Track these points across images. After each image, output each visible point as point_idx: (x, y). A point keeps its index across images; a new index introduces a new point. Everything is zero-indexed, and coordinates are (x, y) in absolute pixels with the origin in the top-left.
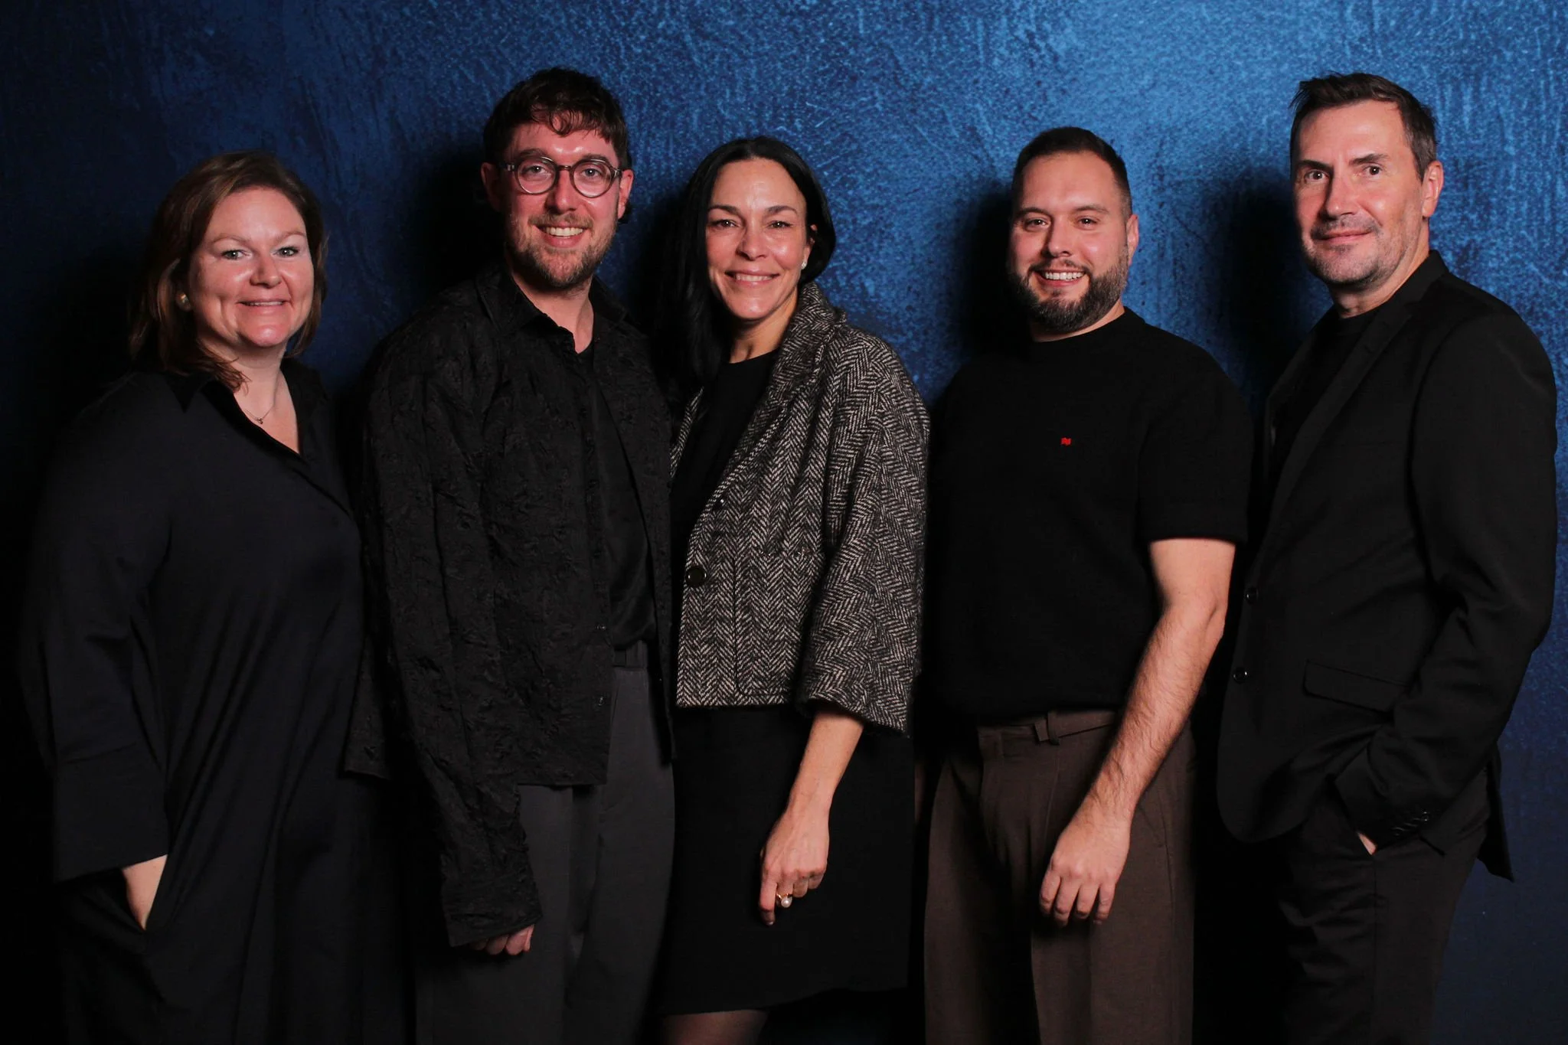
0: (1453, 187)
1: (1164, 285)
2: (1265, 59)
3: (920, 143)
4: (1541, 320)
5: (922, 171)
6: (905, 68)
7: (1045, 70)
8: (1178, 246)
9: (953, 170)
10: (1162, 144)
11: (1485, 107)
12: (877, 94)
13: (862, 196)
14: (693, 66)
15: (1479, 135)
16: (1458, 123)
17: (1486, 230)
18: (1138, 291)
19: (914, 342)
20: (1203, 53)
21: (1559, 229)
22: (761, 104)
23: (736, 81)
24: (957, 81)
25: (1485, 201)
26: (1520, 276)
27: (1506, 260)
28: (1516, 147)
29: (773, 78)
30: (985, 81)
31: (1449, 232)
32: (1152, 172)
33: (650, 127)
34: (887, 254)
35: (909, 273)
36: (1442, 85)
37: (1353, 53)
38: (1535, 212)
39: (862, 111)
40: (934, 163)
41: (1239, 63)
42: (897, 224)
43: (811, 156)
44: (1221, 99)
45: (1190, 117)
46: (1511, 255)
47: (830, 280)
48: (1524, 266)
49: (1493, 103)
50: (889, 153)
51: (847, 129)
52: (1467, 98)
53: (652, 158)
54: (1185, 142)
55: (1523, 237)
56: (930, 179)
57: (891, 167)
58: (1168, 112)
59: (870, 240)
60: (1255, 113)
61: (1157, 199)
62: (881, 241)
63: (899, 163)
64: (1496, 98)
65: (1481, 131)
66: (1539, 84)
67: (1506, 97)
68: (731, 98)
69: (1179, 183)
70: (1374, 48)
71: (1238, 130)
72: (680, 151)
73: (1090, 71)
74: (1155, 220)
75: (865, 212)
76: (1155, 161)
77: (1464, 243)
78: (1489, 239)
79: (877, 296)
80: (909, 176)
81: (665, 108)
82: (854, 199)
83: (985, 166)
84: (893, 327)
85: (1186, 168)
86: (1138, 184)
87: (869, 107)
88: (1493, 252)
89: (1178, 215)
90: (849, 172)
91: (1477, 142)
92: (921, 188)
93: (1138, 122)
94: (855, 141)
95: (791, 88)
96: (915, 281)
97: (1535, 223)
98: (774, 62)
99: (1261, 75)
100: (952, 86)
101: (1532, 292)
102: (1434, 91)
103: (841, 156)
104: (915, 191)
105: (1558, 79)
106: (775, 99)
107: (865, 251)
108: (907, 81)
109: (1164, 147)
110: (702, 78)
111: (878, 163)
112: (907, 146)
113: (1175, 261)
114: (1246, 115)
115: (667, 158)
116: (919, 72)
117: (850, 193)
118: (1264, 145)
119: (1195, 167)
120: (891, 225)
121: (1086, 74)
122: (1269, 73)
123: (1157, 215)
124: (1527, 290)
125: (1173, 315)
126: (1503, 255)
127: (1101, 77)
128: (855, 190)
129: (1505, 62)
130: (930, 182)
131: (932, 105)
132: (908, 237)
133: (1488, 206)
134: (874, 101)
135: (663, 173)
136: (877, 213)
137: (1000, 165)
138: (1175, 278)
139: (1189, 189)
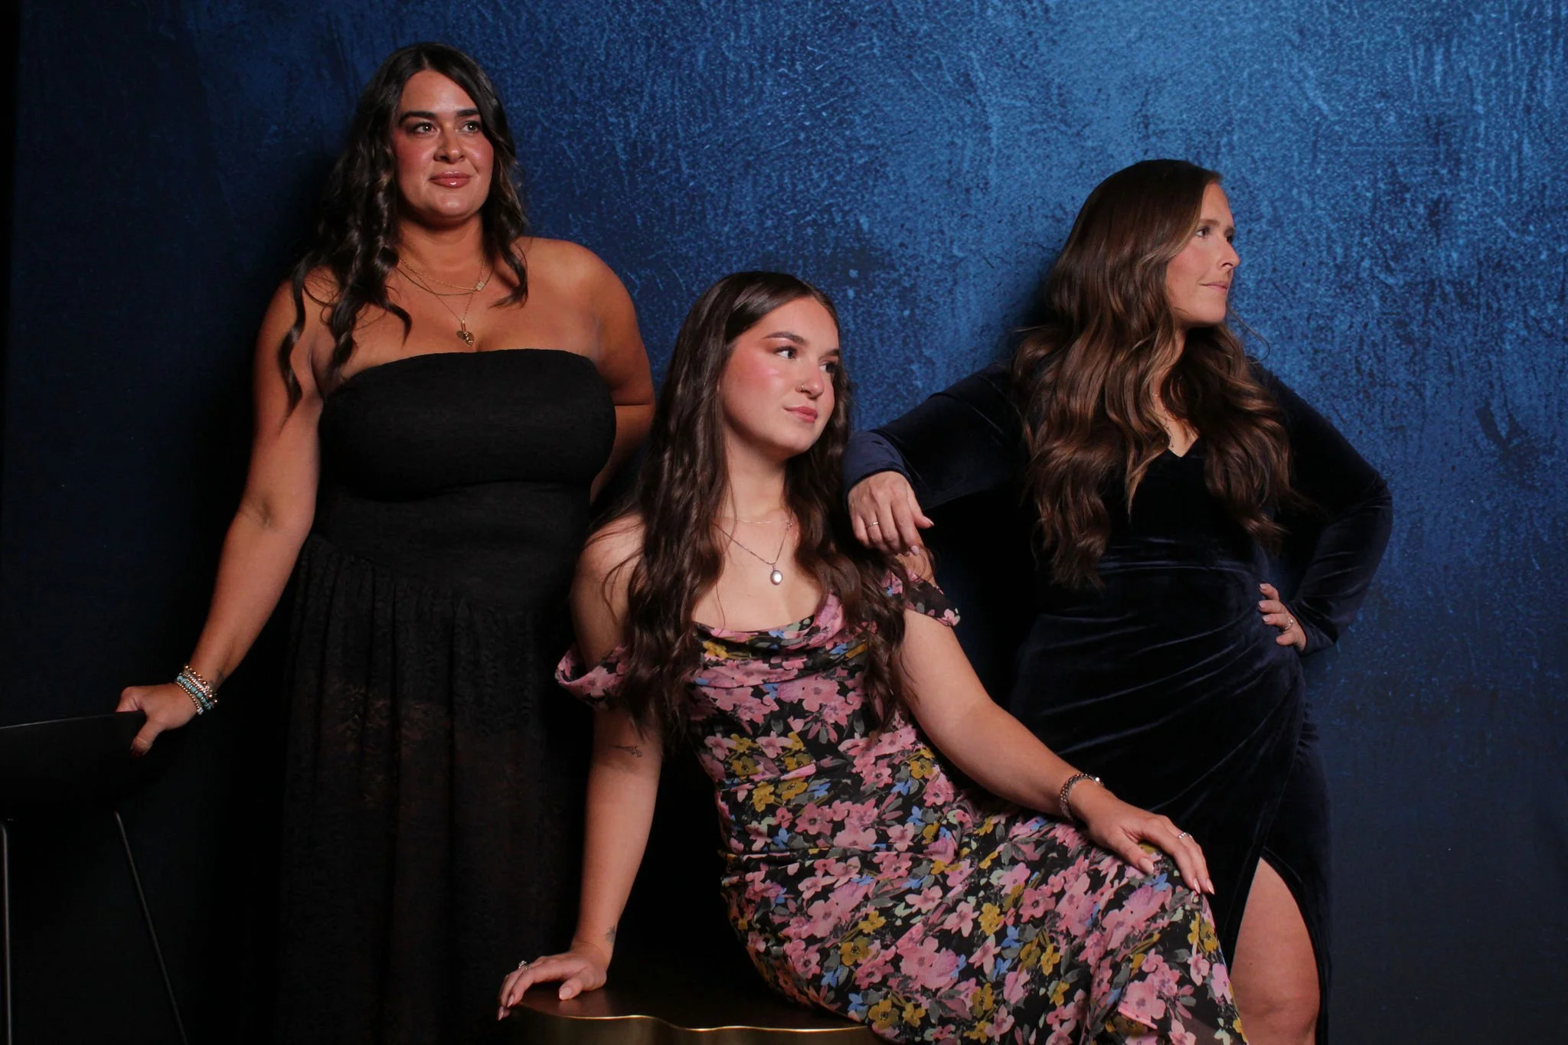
0: (1424, 143)
2: (1247, 16)
3: (915, 87)
4: (1509, 273)
5: (917, 113)
6: (903, 17)
7: (1036, 21)
9: (946, 114)
10: (1147, 95)
11: (1456, 67)
12: (875, 40)
13: (859, 135)
14: (700, 10)
15: (1449, 94)
16: (1429, 81)
17: (1456, 185)
19: (906, 278)
20: (1188, 8)
21: (1526, 185)
22: (764, 47)
23: (740, 25)
24: (952, 30)
25: (1455, 156)
26: (1488, 230)
27: (1476, 214)
28: (1484, 106)
29: (776, 23)
30: (979, 30)
31: (1421, 186)
32: (1138, 120)
33: (657, 66)
34: (881, 194)
35: (903, 211)
36: (1415, 46)
37: (1330, 13)
38: (1503, 168)
39: (860, 56)
40: (929, 107)
41: (1220, 19)
42: (891, 163)
43: (811, 97)
44: (1205, 52)
45: (1174, 70)
46: (1480, 210)
48: (1492, 220)
49: (1463, 64)
50: (886, 97)
51: (846, 72)
52: (1438, 58)
53: (658, 95)
54: (1170, 93)
55: (1492, 192)
56: (924, 122)
57: (887, 109)
58: (1154, 64)
59: (865, 179)
60: (1237, 67)
61: (1142, 146)
62: (876, 180)
63: (895, 106)
64: (1466, 59)
65: (1452, 90)
66: (1506, 47)
67: (1476, 58)
68: (735, 41)
69: (1163, 132)
70: (1350, 8)
71: (1220, 82)
73: (1080, 23)
75: (861, 151)
76: (1141, 110)
77: (1435, 197)
78: (1459, 193)
79: (871, 232)
80: (904, 118)
81: (672, 49)
82: (851, 139)
83: (978, 111)
84: (886, 263)
85: (1170, 117)
87: (868, 52)
88: (1462, 206)
90: (847, 113)
91: (1448, 100)
92: (915, 130)
93: (1124, 72)
94: (853, 84)
95: (794, 32)
96: (908, 219)
97: (1502, 180)
98: (778, 8)
99: (1243, 31)
100: (947, 35)
101: (1499, 246)
102: (1407, 51)
103: (840, 98)
104: (910, 133)
105: (1524, 42)
106: (777, 43)
107: (860, 189)
108: (904, 28)
109: (1149, 97)
110: (708, 22)
111: (875, 105)
112: (903, 90)
114: (1228, 68)
115: (673, 96)
116: (916, 21)
117: (848, 133)
118: (1245, 97)
119: (1178, 117)
120: (886, 165)
121: (1075, 26)
122: (1250, 29)
124: (1495, 243)
126: (1472, 209)
127: (1090, 29)
128: (852, 130)
129: (1474, 25)
131: (927, 51)
132: (902, 176)
133: (1458, 162)
134: (872, 46)
135: (668, 110)
136: (873, 152)
139: (1173, 138)
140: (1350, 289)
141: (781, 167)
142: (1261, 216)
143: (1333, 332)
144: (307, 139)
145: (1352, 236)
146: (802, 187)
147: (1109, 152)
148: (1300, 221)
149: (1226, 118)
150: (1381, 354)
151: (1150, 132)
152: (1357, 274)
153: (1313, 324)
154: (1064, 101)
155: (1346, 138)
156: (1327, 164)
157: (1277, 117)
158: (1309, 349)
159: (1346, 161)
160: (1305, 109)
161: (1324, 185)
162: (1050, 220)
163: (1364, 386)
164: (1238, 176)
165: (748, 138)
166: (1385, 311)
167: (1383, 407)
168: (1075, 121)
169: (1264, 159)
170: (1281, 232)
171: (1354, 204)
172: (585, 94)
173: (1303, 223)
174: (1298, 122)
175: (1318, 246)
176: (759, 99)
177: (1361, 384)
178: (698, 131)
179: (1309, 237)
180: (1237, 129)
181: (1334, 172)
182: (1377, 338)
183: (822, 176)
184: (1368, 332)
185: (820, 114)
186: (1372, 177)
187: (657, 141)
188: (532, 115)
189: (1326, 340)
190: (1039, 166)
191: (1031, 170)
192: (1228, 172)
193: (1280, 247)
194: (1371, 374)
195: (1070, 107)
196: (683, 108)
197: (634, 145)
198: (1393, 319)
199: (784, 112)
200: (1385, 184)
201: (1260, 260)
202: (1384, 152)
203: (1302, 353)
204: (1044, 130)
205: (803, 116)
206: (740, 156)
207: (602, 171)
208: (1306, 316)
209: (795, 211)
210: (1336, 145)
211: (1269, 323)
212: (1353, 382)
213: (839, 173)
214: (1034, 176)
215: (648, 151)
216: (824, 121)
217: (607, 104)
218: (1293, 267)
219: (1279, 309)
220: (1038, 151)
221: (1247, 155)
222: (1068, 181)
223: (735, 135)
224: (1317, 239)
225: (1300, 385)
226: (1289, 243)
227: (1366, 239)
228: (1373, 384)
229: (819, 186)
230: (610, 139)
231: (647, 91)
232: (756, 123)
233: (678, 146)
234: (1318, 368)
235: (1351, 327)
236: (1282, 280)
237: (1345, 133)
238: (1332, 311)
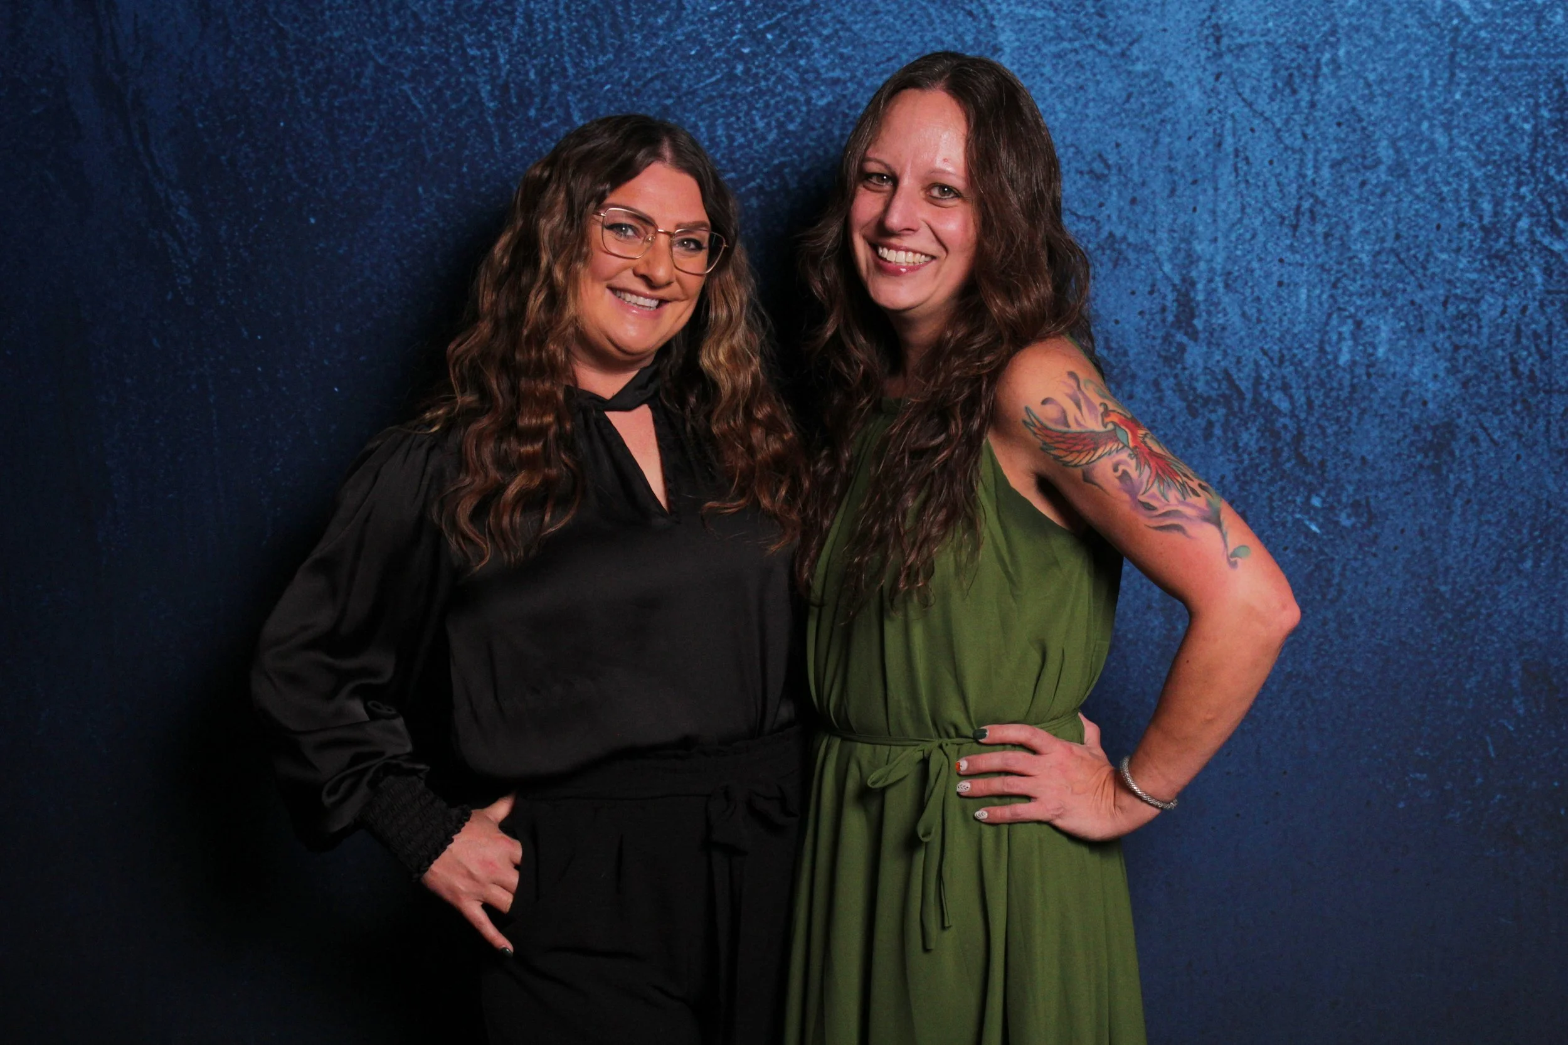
1: (1222, 185)
5: (898, 32)
8: (1240, 133)
9: (938, 32)
13: (819, 66)
18: (1187, 193)
32: (1206, 32)
40: (915, 22)
43: (750, 13)
47: (776, 181)
50: (854, 9)
53: (536, 16)
56: (909, 43)
57: (856, 27)
59: (829, 126)
61: (1212, 68)
63: (869, 21)
69: (1241, 47)
72: (573, 7)
74: (1209, 97)
75: (823, 88)
76: (1209, 18)
80: (880, 39)
82: (806, 72)
83: (982, 26)
85: (1251, 27)
86: (1188, 48)
89: (1241, 90)
90: (801, 35)
92: (896, 56)
103: (790, 13)
104: (889, 59)
107: (823, 140)
111: (839, 22)
113: (1237, 153)
115: (557, 18)
117: (802, 62)
119: (1262, 26)
123: (1212, 90)
125: (1234, 225)
128: (808, 58)
130: (910, 48)
135: (551, 37)
136: (838, 89)
137: (1002, 24)
138: (1237, 176)
139: (1255, 56)
140: (1502, 259)
141: (711, 113)
142: (1378, 162)
143: (1479, 320)
144: (44, 91)
145: (1504, 185)
146: (742, 140)
147: (1167, 78)
148: (1432, 168)
149: (1328, 25)
150: (1544, 347)
151: (1224, 49)
152: (1512, 238)
153: (1451, 310)
154: (1103, 8)
155: (1494, 49)
156: (1469, 85)
157: (1399, 22)
158: (1447, 345)
159: (1496, 80)
160: (1438, 9)
161: (1465, 115)
162: (1087, 177)
163: (1522, 394)
164: (1345, 107)
165: (664, 74)
166: (1551, 288)
167: (1549, 422)
168: (1119, 35)
169: (1382, 81)
170: (1407, 182)
171: (1507, 141)
172: (433, 15)
173: (1436, 170)
174: (1429, 27)
175: (1457, 201)
176: (678, 17)
177: (1518, 392)
178: (594, 65)
179: (1445, 189)
180: (1343, 40)
181: (1479, 96)
182: (1540, 326)
183: (768, 124)
184: (1527, 320)
185: (764, 37)
186: (1531, 101)
187: (537, 82)
188: (361, 48)
189: (1469, 332)
190: (1069, 102)
191: (1059, 107)
192: (1331, 103)
193: (1405, 205)
194: (1532, 377)
195: (1111, 16)
196: (570, 34)
197: (505, 87)
198: (1562, 301)
199: (713, 35)
200: (1550, 111)
201: (1379, 223)
202: (1548, 66)
203: (1437, 350)
204: (1076, 51)
205: (738, 41)
206: (654, 99)
207: (462, 124)
208: (1442, 299)
209: (732, 175)
210: (1481, 57)
211: (1391, 310)
212: (1507, 388)
213: (792, 121)
214: (1063, 116)
215: (526, 96)
216: (769, 47)
217: (465, 30)
218: (1423, 232)
219: (1404, 291)
220: (1069, 80)
221: (1358, 75)
222: (1110, 122)
223: (645, 70)
224: (1456, 191)
225: (1435, 396)
226: (1417, 197)
227: (1523, 190)
228: (1535, 391)
229: (764, 139)
230: (471, 79)
231: (520, 10)
232: (674, 51)
233: (568, 87)
234: (1459, 371)
235: (1503, 312)
236: (1409, 249)
237: (1493, 40)
238: (1478, 291)
